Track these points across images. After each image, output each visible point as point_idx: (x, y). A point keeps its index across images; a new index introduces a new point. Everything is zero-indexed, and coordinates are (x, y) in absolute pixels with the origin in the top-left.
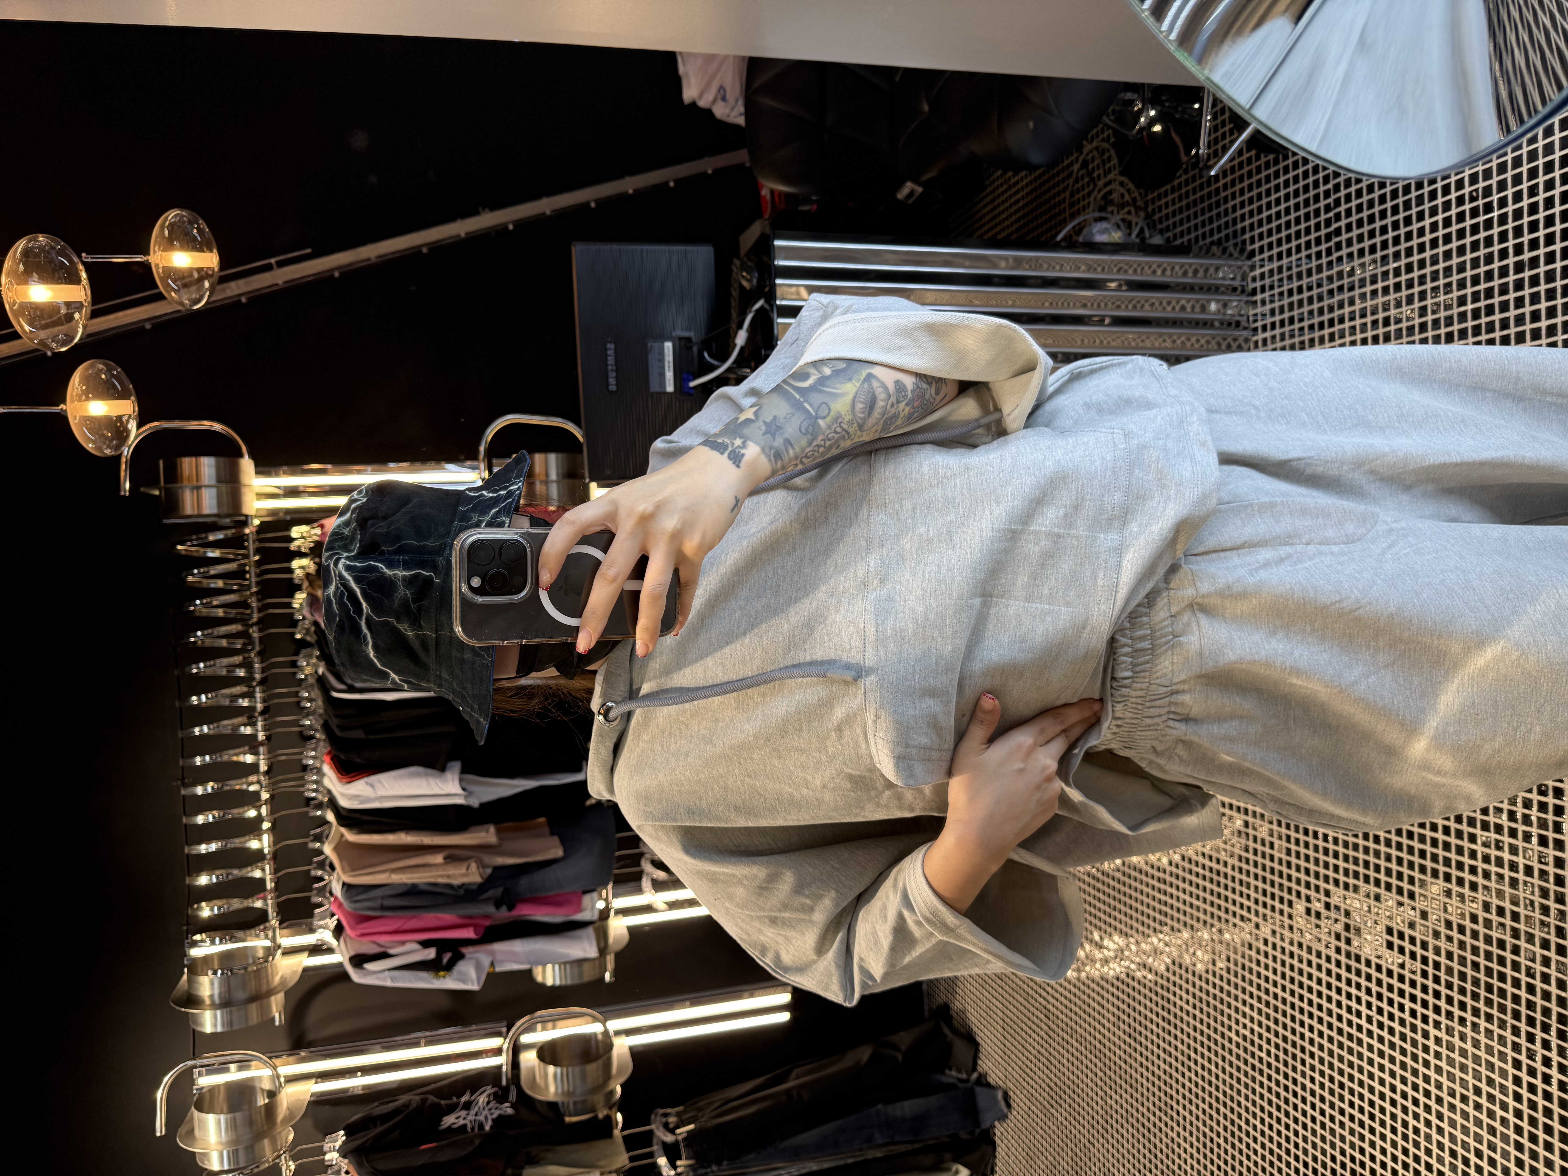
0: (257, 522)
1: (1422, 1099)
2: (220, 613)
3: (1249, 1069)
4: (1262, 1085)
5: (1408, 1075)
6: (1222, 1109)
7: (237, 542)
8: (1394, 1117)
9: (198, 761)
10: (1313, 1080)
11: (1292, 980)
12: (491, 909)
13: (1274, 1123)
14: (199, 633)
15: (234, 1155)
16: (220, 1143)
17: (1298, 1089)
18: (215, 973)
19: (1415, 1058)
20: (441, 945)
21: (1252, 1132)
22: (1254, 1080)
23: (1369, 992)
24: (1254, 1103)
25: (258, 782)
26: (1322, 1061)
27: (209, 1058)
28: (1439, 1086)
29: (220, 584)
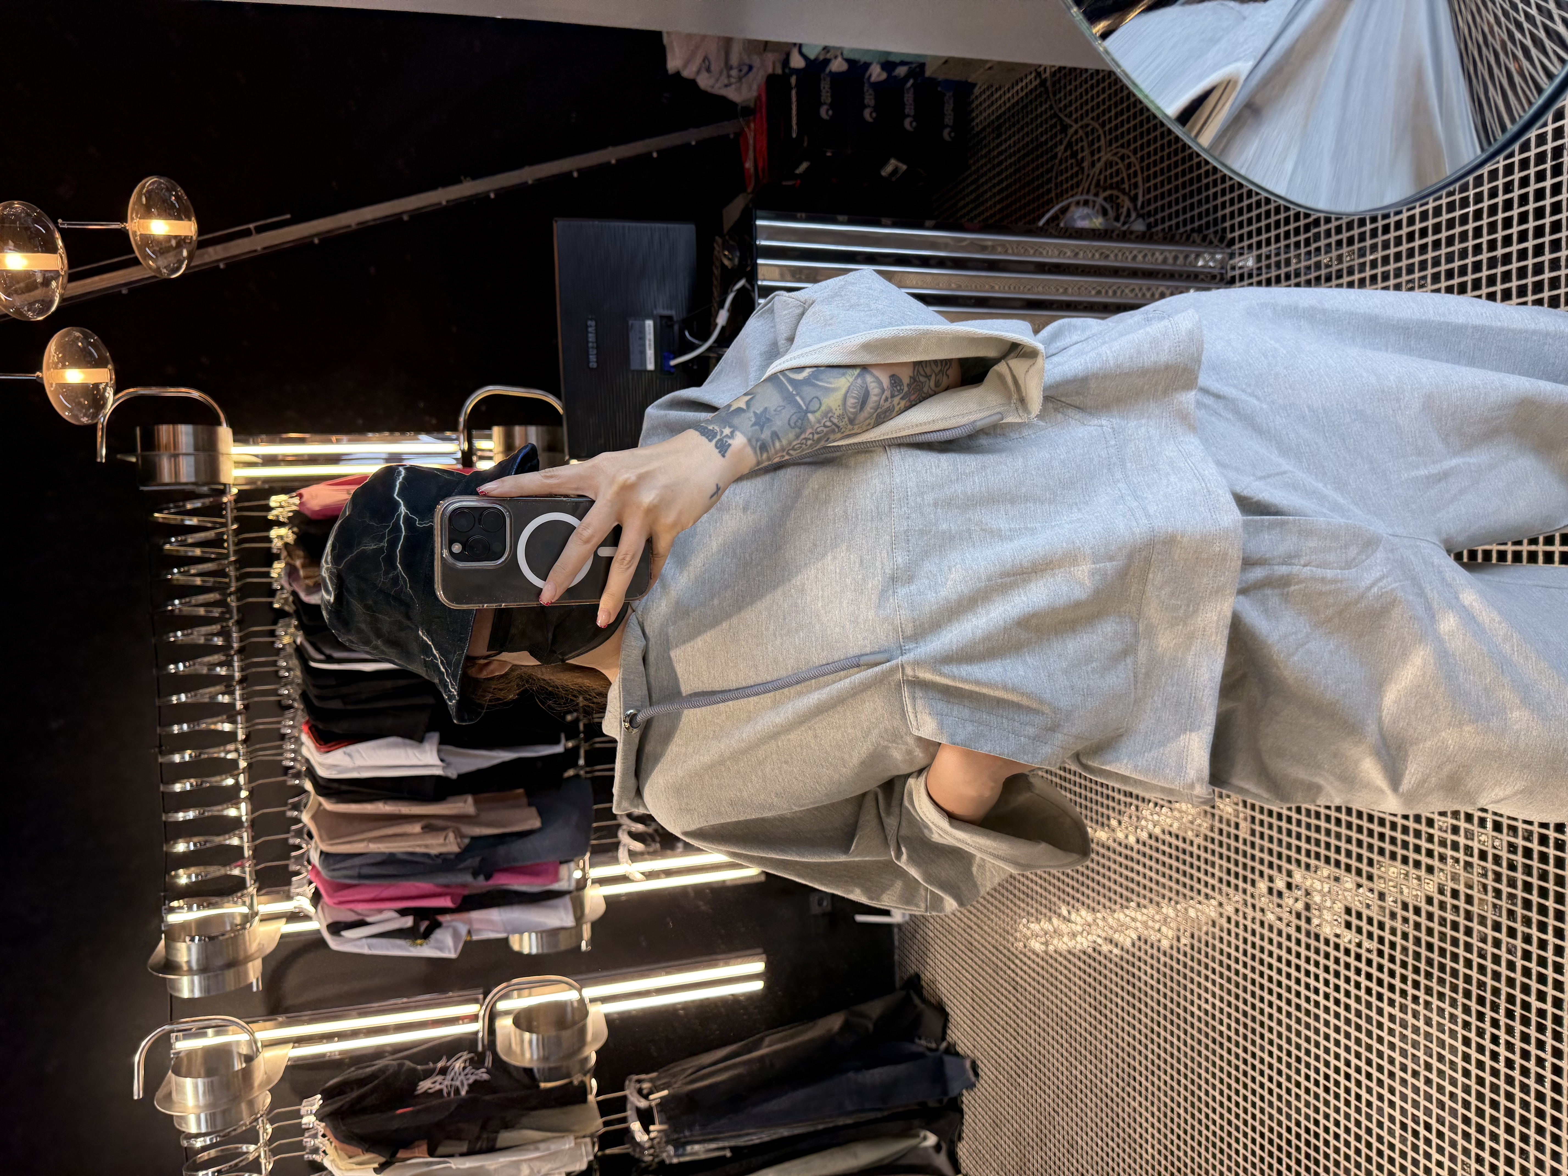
0: (235, 491)
1: (1375, 1074)
2: (198, 581)
3: (1209, 1043)
4: (1222, 1058)
5: (1362, 1050)
6: (1183, 1081)
7: (216, 510)
8: (1348, 1091)
9: (176, 729)
10: (1271, 1054)
11: (1253, 957)
12: (468, 878)
13: (1233, 1094)
14: (177, 602)
15: (212, 1119)
16: (198, 1106)
17: (1257, 1063)
18: (192, 940)
19: (1369, 1034)
20: (419, 914)
21: (1211, 1103)
22: (1214, 1052)
23: (1327, 969)
24: (1214, 1075)
25: (237, 750)
26: (1280, 1035)
27: (187, 1023)
28: (1392, 1061)
29: (198, 552)
